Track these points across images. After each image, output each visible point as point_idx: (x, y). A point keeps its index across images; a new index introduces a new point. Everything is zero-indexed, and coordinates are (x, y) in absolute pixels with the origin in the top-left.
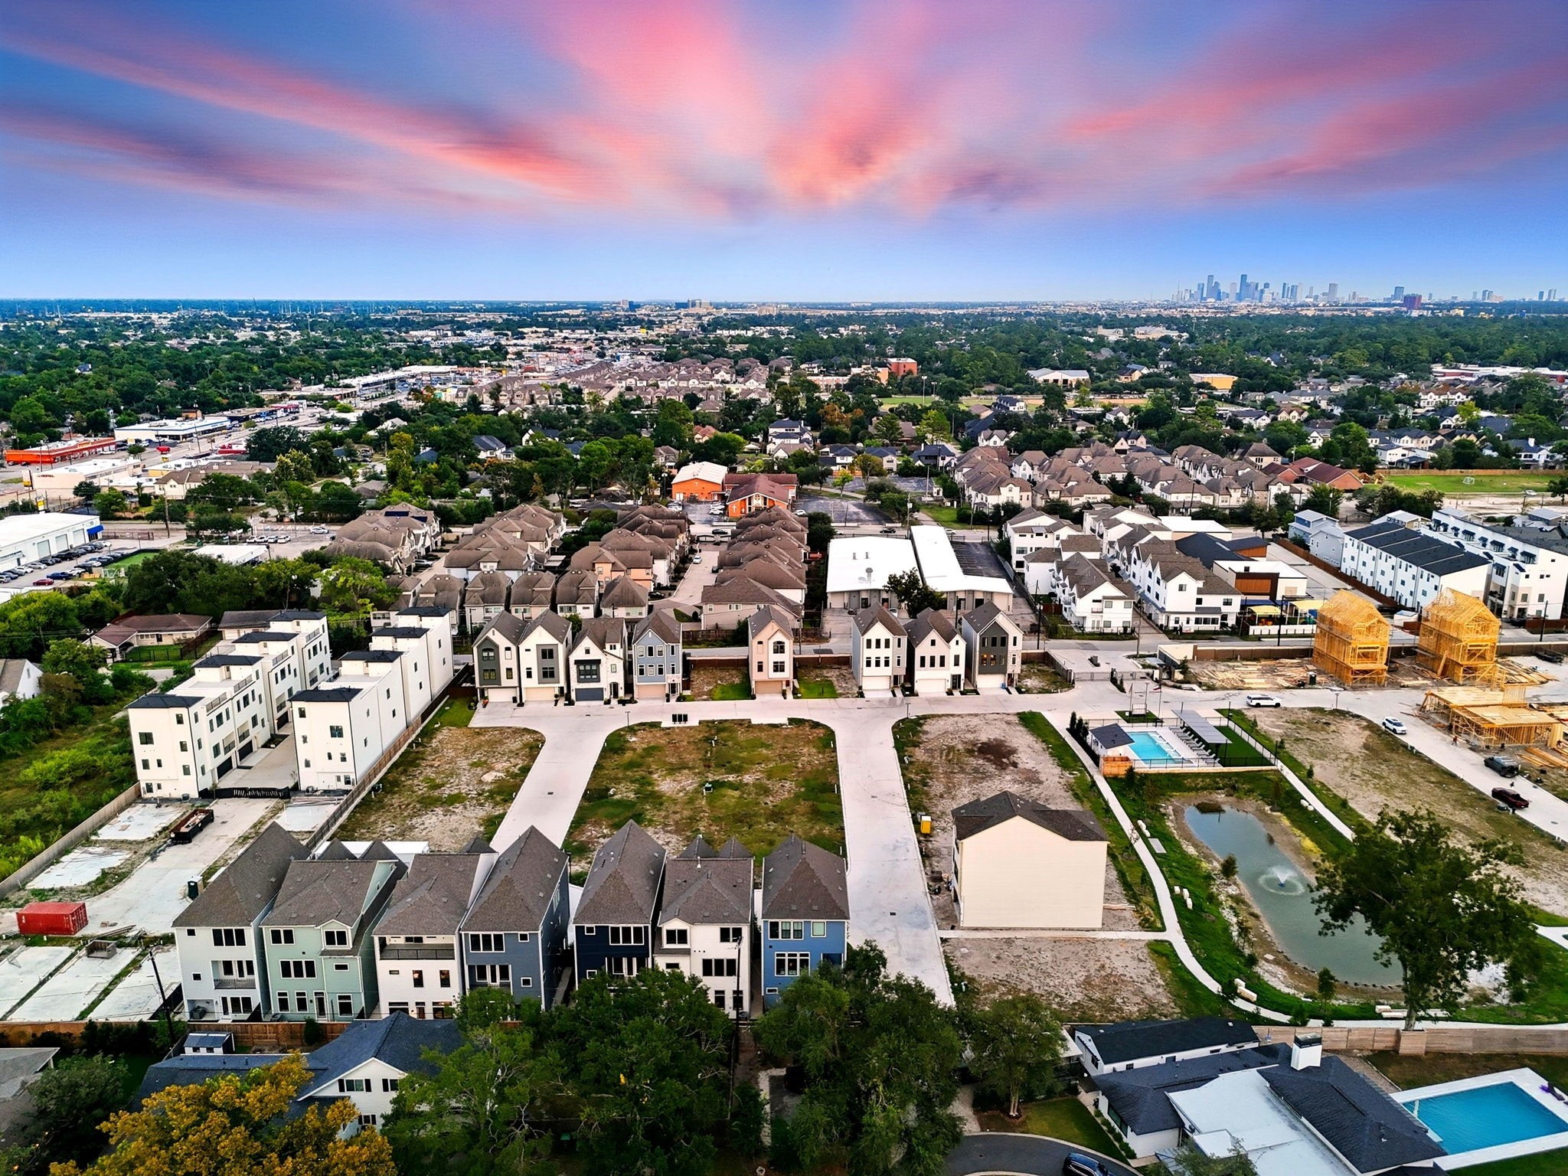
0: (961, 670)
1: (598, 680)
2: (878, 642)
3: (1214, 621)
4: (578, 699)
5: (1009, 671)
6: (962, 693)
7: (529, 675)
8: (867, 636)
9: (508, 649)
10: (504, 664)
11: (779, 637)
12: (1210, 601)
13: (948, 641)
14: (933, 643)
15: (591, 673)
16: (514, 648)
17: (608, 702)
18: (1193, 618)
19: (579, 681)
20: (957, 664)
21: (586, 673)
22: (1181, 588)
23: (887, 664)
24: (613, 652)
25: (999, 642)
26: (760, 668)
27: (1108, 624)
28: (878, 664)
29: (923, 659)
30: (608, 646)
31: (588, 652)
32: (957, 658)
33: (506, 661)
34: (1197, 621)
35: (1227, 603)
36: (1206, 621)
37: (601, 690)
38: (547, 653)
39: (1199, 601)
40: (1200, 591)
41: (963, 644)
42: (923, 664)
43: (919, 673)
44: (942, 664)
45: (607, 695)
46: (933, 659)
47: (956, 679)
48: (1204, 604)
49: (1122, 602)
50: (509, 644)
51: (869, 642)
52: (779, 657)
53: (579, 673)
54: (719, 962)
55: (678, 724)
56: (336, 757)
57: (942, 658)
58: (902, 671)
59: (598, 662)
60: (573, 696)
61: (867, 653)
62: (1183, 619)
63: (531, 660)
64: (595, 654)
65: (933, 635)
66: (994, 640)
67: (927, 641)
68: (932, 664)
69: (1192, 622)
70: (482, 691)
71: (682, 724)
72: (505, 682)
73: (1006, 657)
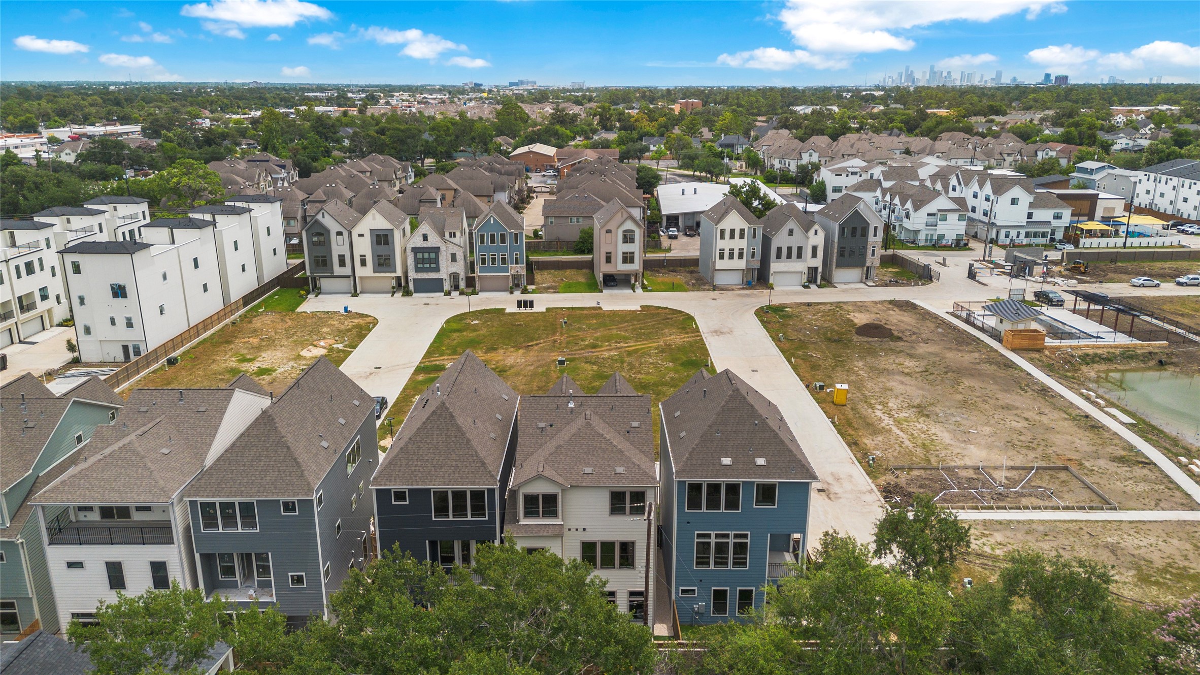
0: (818, 262)
1: (437, 270)
2: (732, 232)
3: (1044, 235)
4: (416, 292)
5: (868, 264)
6: (819, 287)
7: (363, 263)
8: (721, 226)
9: (339, 233)
10: (336, 251)
11: (629, 225)
12: (1041, 215)
13: (807, 231)
14: (791, 232)
15: (430, 261)
16: (346, 234)
17: (448, 293)
18: (1023, 232)
19: (417, 270)
20: (814, 255)
21: (423, 261)
22: (1014, 201)
23: (741, 256)
24: (452, 239)
25: (859, 232)
26: (608, 260)
27: (941, 237)
28: (731, 256)
29: (779, 250)
30: (447, 235)
31: (425, 238)
32: (815, 249)
33: (338, 247)
34: (1027, 235)
35: (1058, 217)
36: (1036, 235)
37: (441, 281)
38: (382, 239)
39: (1030, 215)
40: (1031, 205)
41: (821, 235)
42: (779, 256)
43: (775, 266)
44: (799, 256)
45: (447, 286)
46: (790, 249)
47: (813, 271)
48: (1034, 219)
49: (956, 216)
50: (341, 229)
51: (723, 232)
52: (628, 247)
53: (417, 261)
54: (608, 547)
55: (523, 310)
56: (121, 322)
57: (800, 249)
58: (756, 265)
59: (437, 250)
60: (411, 286)
61: (721, 244)
62: (1013, 233)
63: (364, 247)
64: (434, 240)
65: (791, 224)
66: (854, 230)
67: (785, 231)
68: (789, 256)
69: (1022, 236)
70: (314, 280)
71: (528, 310)
72: (338, 270)
73: (865, 248)
